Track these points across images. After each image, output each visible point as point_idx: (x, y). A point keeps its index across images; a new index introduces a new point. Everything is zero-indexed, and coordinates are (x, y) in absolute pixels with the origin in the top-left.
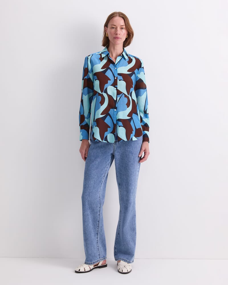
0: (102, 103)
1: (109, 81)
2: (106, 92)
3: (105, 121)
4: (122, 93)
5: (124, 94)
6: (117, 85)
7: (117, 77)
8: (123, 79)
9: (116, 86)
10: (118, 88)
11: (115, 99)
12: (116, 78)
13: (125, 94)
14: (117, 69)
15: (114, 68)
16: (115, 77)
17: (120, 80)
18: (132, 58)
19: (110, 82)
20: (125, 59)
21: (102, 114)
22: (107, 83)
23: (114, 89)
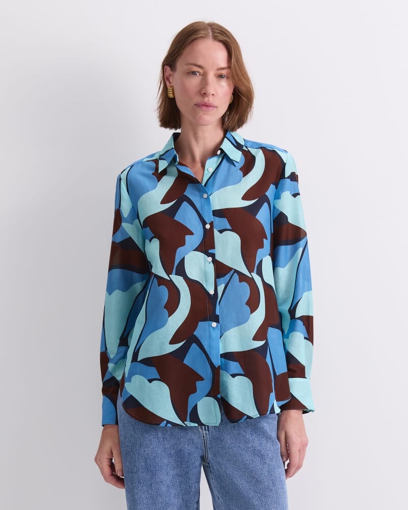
0: (172, 306)
1: (188, 237)
2: (181, 271)
3: (187, 361)
4: (231, 269)
5: (236, 271)
6: (213, 247)
7: (211, 224)
8: (230, 228)
9: (210, 251)
10: (217, 258)
11: (212, 292)
12: (208, 226)
13: (240, 274)
14: (208, 198)
15: (202, 196)
16: (204, 223)
17: (221, 231)
18: (253, 151)
19: (193, 240)
20: (231, 161)
21: (173, 342)
22: (183, 243)
23: (205, 260)
